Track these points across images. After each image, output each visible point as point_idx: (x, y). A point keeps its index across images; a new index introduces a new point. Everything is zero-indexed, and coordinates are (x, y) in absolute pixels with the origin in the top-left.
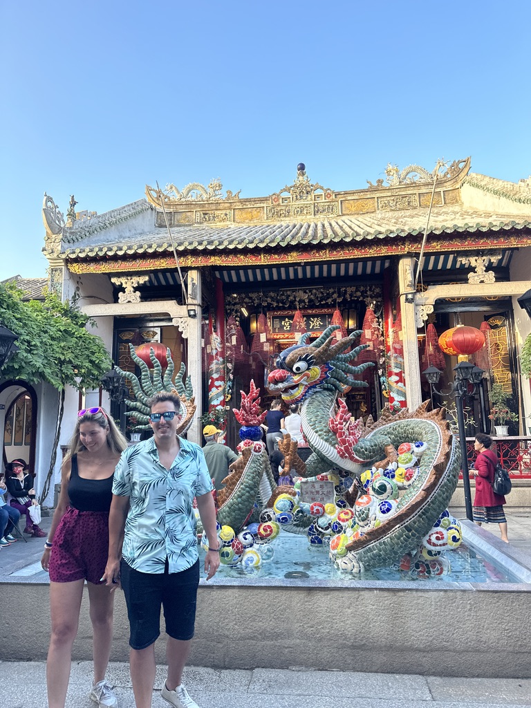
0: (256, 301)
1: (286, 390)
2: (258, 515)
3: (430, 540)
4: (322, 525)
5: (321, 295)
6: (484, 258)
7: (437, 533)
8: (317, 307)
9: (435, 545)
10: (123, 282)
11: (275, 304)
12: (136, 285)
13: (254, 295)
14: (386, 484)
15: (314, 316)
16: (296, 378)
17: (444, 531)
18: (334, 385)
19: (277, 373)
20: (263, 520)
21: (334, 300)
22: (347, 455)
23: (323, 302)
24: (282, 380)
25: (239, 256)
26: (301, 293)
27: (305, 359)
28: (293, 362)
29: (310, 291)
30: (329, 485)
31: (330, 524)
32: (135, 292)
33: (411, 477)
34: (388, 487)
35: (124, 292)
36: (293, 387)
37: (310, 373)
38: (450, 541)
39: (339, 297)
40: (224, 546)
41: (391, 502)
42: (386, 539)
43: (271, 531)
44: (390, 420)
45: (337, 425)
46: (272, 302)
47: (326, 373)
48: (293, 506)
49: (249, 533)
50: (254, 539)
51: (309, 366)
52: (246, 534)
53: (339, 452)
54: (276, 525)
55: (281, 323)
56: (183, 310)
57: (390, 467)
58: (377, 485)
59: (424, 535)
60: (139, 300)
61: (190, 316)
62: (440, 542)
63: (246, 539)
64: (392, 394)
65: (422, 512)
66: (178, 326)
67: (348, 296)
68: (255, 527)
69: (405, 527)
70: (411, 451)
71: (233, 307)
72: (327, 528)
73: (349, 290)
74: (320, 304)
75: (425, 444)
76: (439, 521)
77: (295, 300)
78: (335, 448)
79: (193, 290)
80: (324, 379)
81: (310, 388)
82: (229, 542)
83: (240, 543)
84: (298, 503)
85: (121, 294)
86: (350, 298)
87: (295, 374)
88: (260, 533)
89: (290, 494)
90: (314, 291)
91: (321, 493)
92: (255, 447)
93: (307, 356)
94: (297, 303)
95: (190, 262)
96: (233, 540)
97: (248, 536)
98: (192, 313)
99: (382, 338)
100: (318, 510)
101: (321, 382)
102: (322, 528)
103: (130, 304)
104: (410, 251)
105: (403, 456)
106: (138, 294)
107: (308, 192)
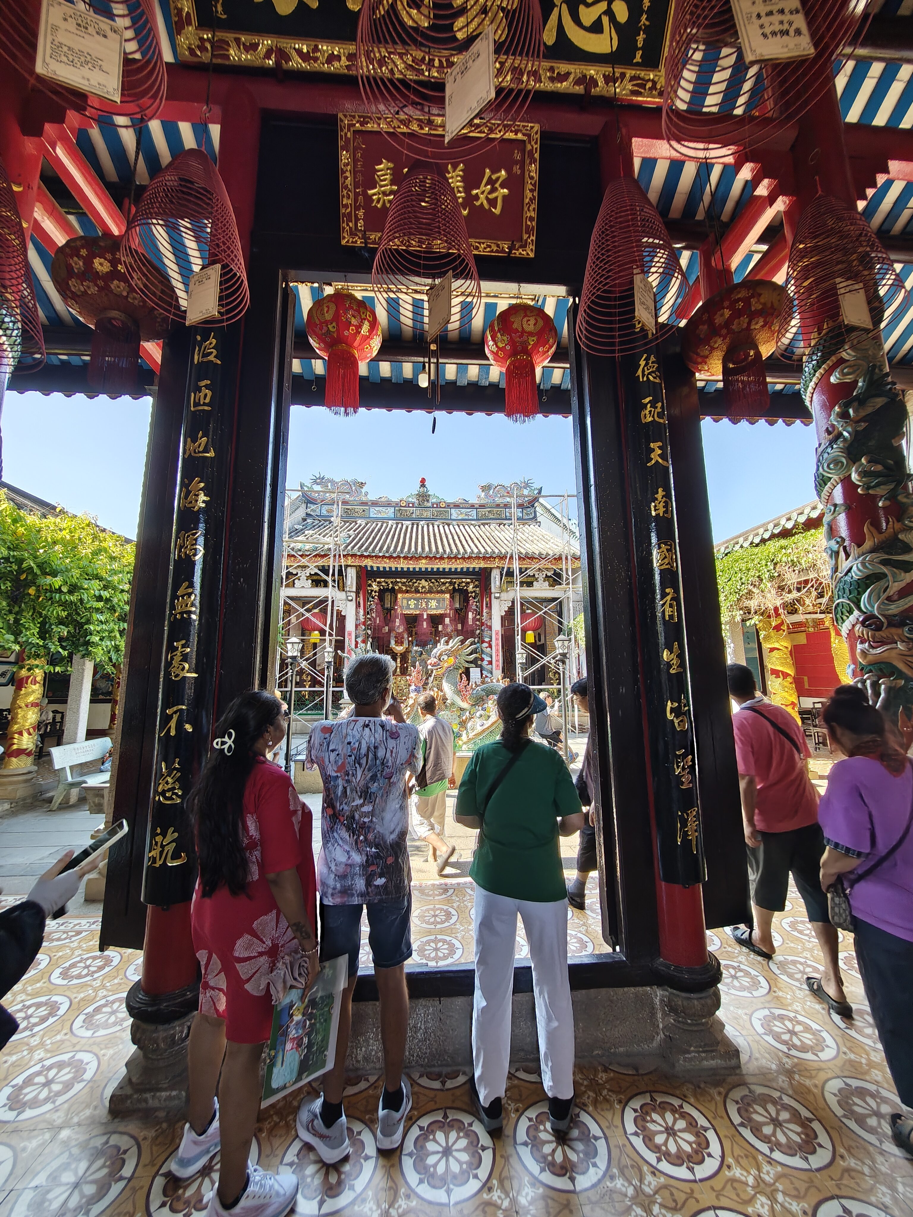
0: (391, 586)
6: (543, 572)
10: (299, 572)
11: (404, 588)
12: (308, 575)
13: (389, 581)
15: (432, 599)
21: (447, 588)
22: (465, 701)
24: (435, 664)
26: (423, 581)
27: (446, 654)
28: (440, 655)
29: (430, 580)
32: (307, 580)
35: (300, 580)
36: (439, 668)
37: (449, 661)
39: (450, 585)
45: (461, 687)
47: (456, 661)
51: (448, 657)
55: (408, 602)
56: (341, 595)
57: (484, 706)
60: (310, 586)
61: (347, 599)
64: (483, 656)
66: (339, 607)
67: (456, 585)
73: (458, 581)
74: (437, 590)
78: (460, 698)
79: (351, 582)
80: (454, 664)
81: (447, 668)
85: (297, 581)
86: (458, 587)
90: (433, 581)
94: (420, 588)
95: (351, 562)
98: (350, 598)
99: (478, 617)
103: (302, 589)
104: (499, 565)
106: (310, 581)
107: (428, 501)
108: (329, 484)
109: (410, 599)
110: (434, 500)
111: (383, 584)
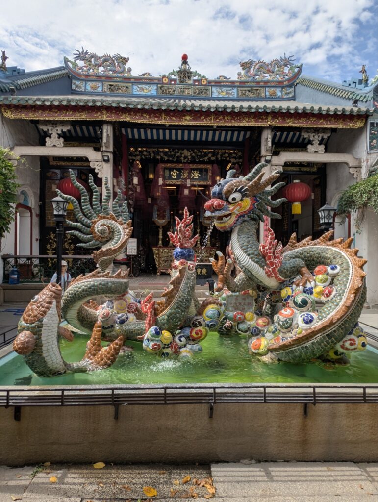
1: (220, 218)
2: (190, 321)
3: (343, 345)
4: (243, 329)
5: (199, 154)
6: (319, 134)
7: (350, 340)
8: (197, 163)
9: (347, 349)
10: (50, 129)
11: (166, 158)
12: (60, 132)
13: (151, 150)
14: (307, 299)
15: (194, 169)
16: (231, 207)
17: (356, 339)
18: (258, 216)
19: (216, 202)
20: (195, 326)
21: (209, 159)
22: (273, 275)
23: (201, 159)
24: (219, 208)
25: (145, 115)
26: (186, 151)
27: (240, 191)
28: (229, 192)
29: (193, 150)
30: (250, 298)
31: (248, 328)
32: (59, 138)
33: (330, 294)
34: (309, 301)
35: (50, 137)
36: (226, 216)
37: (243, 204)
38: (360, 346)
39: (213, 156)
40: (164, 348)
41: (312, 314)
42: (308, 344)
43: (202, 334)
44: (296, 246)
45: (267, 250)
46: (164, 157)
47: (254, 204)
48: (219, 315)
49: (183, 336)
50: (187, 341)
51: (242, 197)
52: (181, 337)
53: (266, 273)
54: (206, 329)
55: (170, 173)
56: (98, 156)
57: (309, 286)
58: (299, 300)
59: (339, 341)
60: (62, 145)
61: (105, 161)
62: (353, 347)
63: (181, 341)
65: (342, 324)
66: (94, 169)
67: (219, 156)
68: (187, 331)
69: (327, 335)
70: (326, 273)
71: (134, 158)
72: (246, 332)
73: (220, 152)
74: (199, 161)
75: (339, 268)
76: (352, 330)
77: (181, 156)
78: (264, 269)
79: (108, 140)
80: (252, 210)
81: (240, 217)
82: (168, 345)
83: (177, 344)
84: (224, 312)
85: (47, 139)
86: (221, 158)
87: (230, 203)
88: (192, 336)
89: (217, 304)
90: (195, 151)
91: (242, 304)
92: (189, 266)
93: (242, 188)
94: (182, 158)
95: (105, 117)
96: (171, 343)
97: (183, 339)
98: (106, 158)
100: (240, 317)
101: (249, 212)
102: (242, 331)
103: (55, 148)
104: (271, 124)
105: (320, 277)
106: (62, 140)
107: (189, 78)
108: (93, 60)
109: (171, 169)
110: (196, 78)
111: (145, 153)
